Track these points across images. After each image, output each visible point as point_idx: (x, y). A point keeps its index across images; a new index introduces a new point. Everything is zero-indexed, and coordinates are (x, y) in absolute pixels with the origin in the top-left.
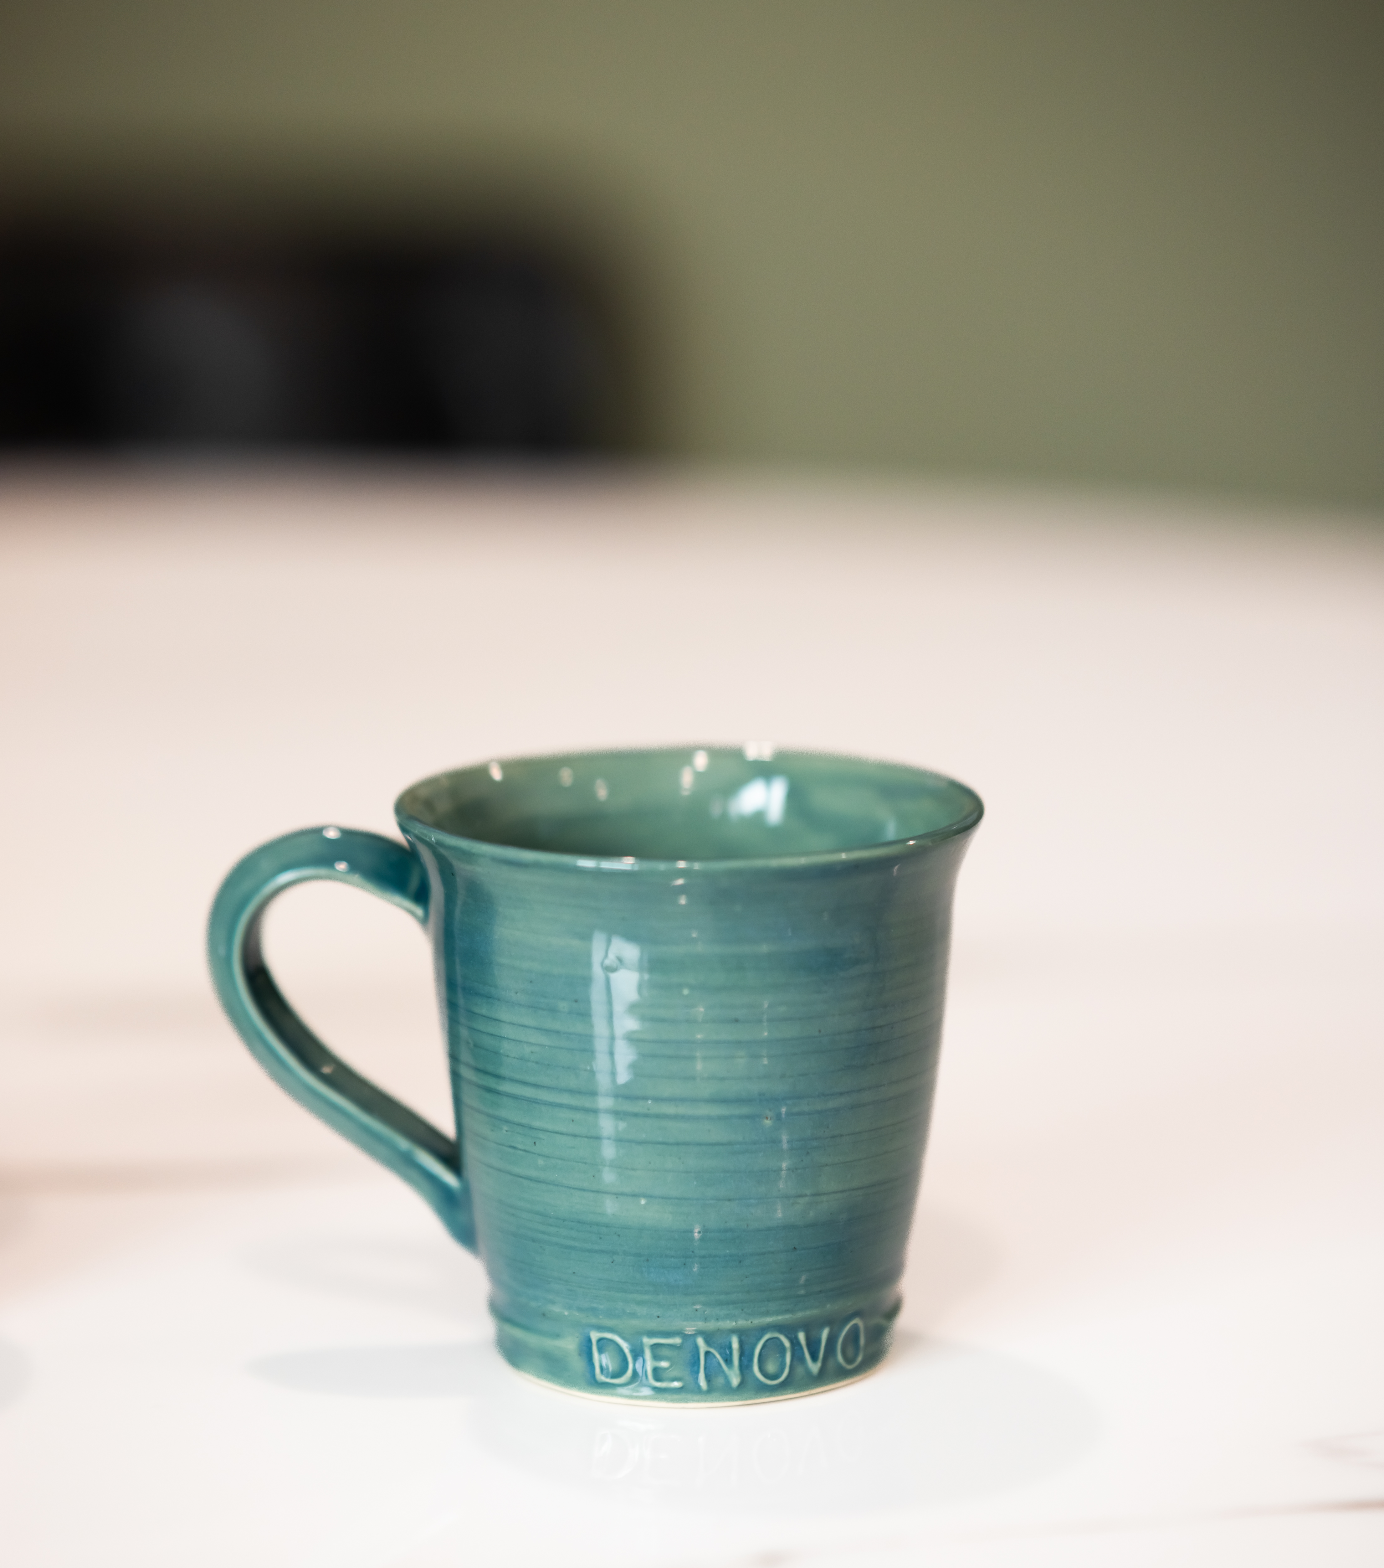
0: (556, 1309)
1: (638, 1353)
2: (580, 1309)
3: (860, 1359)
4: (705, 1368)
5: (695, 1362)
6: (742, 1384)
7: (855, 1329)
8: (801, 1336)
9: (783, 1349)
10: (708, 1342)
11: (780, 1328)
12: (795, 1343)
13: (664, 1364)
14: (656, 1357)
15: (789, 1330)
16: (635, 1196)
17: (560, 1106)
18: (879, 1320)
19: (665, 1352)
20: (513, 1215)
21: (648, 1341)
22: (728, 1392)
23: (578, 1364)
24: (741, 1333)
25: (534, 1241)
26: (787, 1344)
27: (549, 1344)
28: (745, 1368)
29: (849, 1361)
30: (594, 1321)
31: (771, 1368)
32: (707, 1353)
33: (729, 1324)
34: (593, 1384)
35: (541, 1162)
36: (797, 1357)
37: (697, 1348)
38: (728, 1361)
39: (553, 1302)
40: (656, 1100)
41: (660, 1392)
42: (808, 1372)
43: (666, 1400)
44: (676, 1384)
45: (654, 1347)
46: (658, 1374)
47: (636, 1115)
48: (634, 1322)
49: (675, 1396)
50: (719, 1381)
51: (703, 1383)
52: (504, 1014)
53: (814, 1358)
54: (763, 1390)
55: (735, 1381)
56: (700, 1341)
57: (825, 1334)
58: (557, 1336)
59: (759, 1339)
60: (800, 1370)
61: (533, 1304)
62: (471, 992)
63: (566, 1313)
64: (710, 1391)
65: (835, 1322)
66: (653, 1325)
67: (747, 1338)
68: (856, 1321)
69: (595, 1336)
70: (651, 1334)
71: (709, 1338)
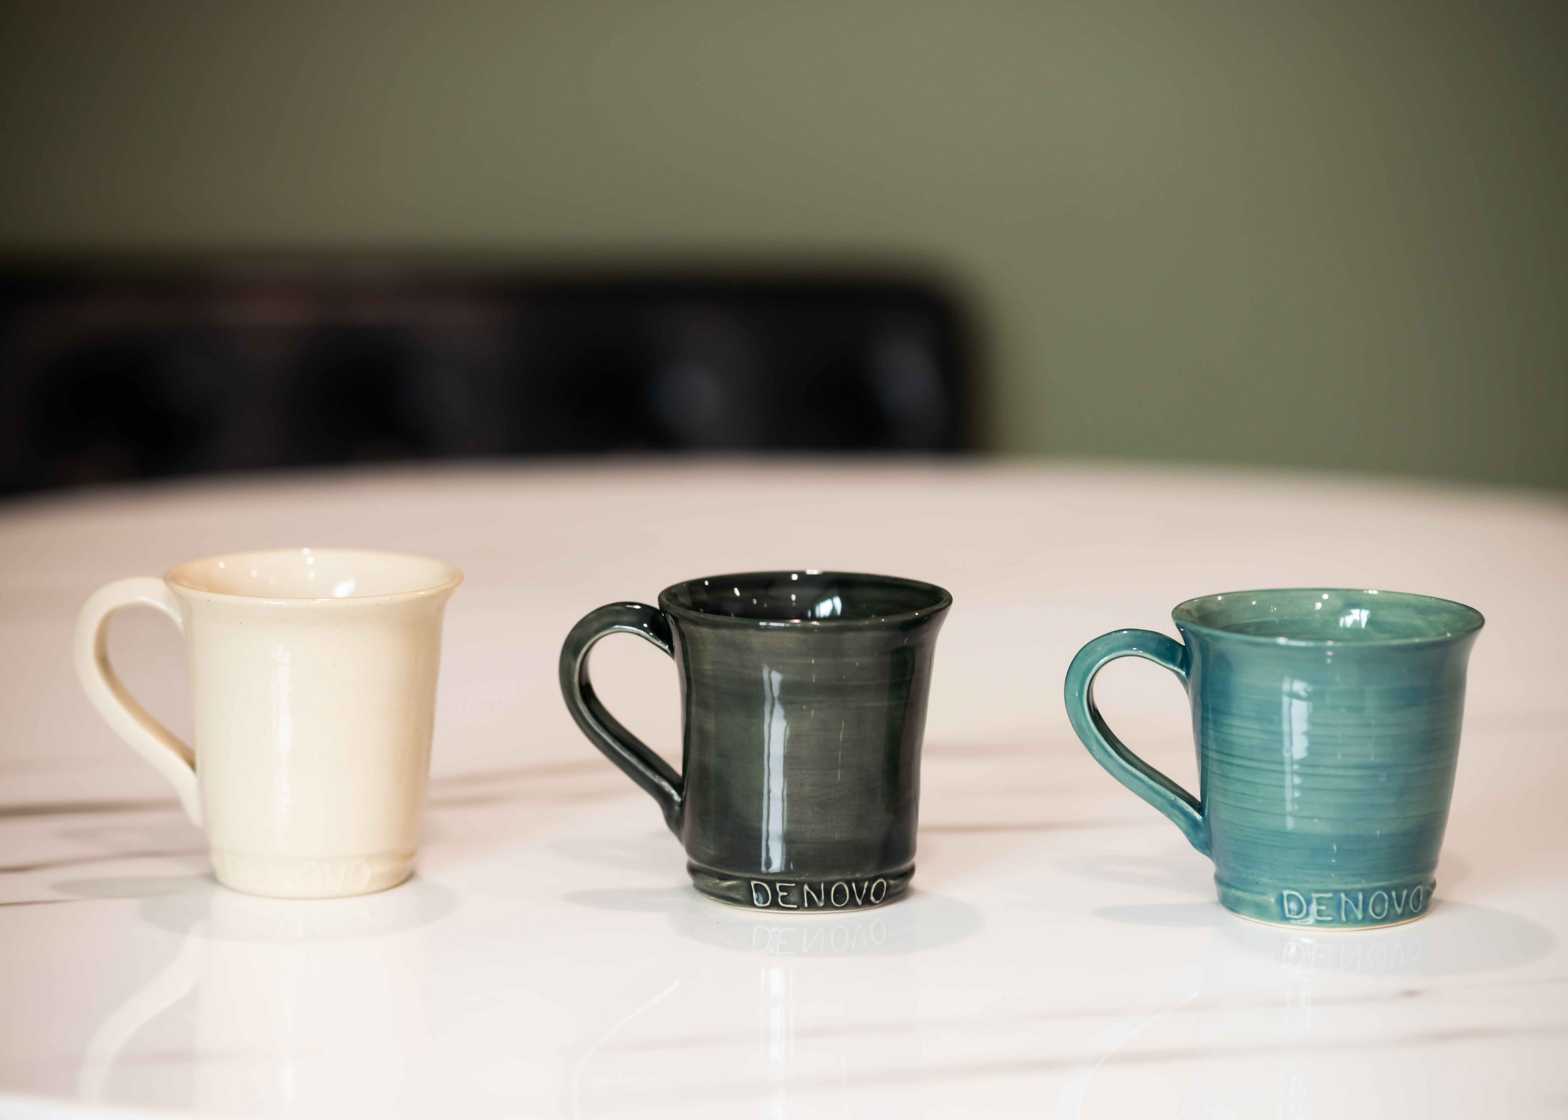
0: (1264, 880)
1: (1309, 903)
2: (1278, 879)
3: (1420, 907)
4: (1345, 910)
5: (1339, 907)
6: (1363, 919)
7: (1419, 891)
8: (1394, 894)
9: (1383, 900)
10: (1347, 896)
11: (1384, 889)
12: (1390, 896)
13: (1323, 908)
14: (1319, 904)
15: (1387, 890)
16: (1312, 818)
17: (1273, 771)
18: (1429, 888)
19: (1324, 901)
20: (1242, 830)
21: (1315, 895)
22: (1357, 922)
23: (1275, 909)
24: (1363, 891)
25: (1253, 843)
26: (1386, 897)
27: (1259, 898)
28: (1365, 910)
29: (1416, 909)
30: (1285, 885)
31: (1378, 910)
32: (1346, 902)
33: (1358, 886)
34: (1284, 919)
35: (1260, 801)
36: (1391, 905)
37: (1340, 899)
38: (1357, 906)
39: (1262, 876)
40: (1326, 767)
41: (1319, 922)
42: (1396, 913)
43: (1324, 927)
44: (1329, 918)
45: (1318, 899)
46: (1319, 913)
47: (1314, 775)
48: (1308, 886)
49: (1329, 925)
50: (1352, 917)
51: (1344, 918)
52: (1236, 722)
53: (1399, 905)
54: (1373, 922)
55: (1360, 916)
56: (1343, 896)
57: (1405, 893)
58: (1264, 894)
59: (1372, 894)
60: (1392, 912)
61: (1251, 877)
62: (1216, 711)
63: (1270, 882)
64: (1348, 921)
65: (1410, 887)
66: (1318, 887)
67: (1367, 893)
68: (1419, 887)
69: (1286, 893)
70: (1317, 891)
71: (1347, 893)
